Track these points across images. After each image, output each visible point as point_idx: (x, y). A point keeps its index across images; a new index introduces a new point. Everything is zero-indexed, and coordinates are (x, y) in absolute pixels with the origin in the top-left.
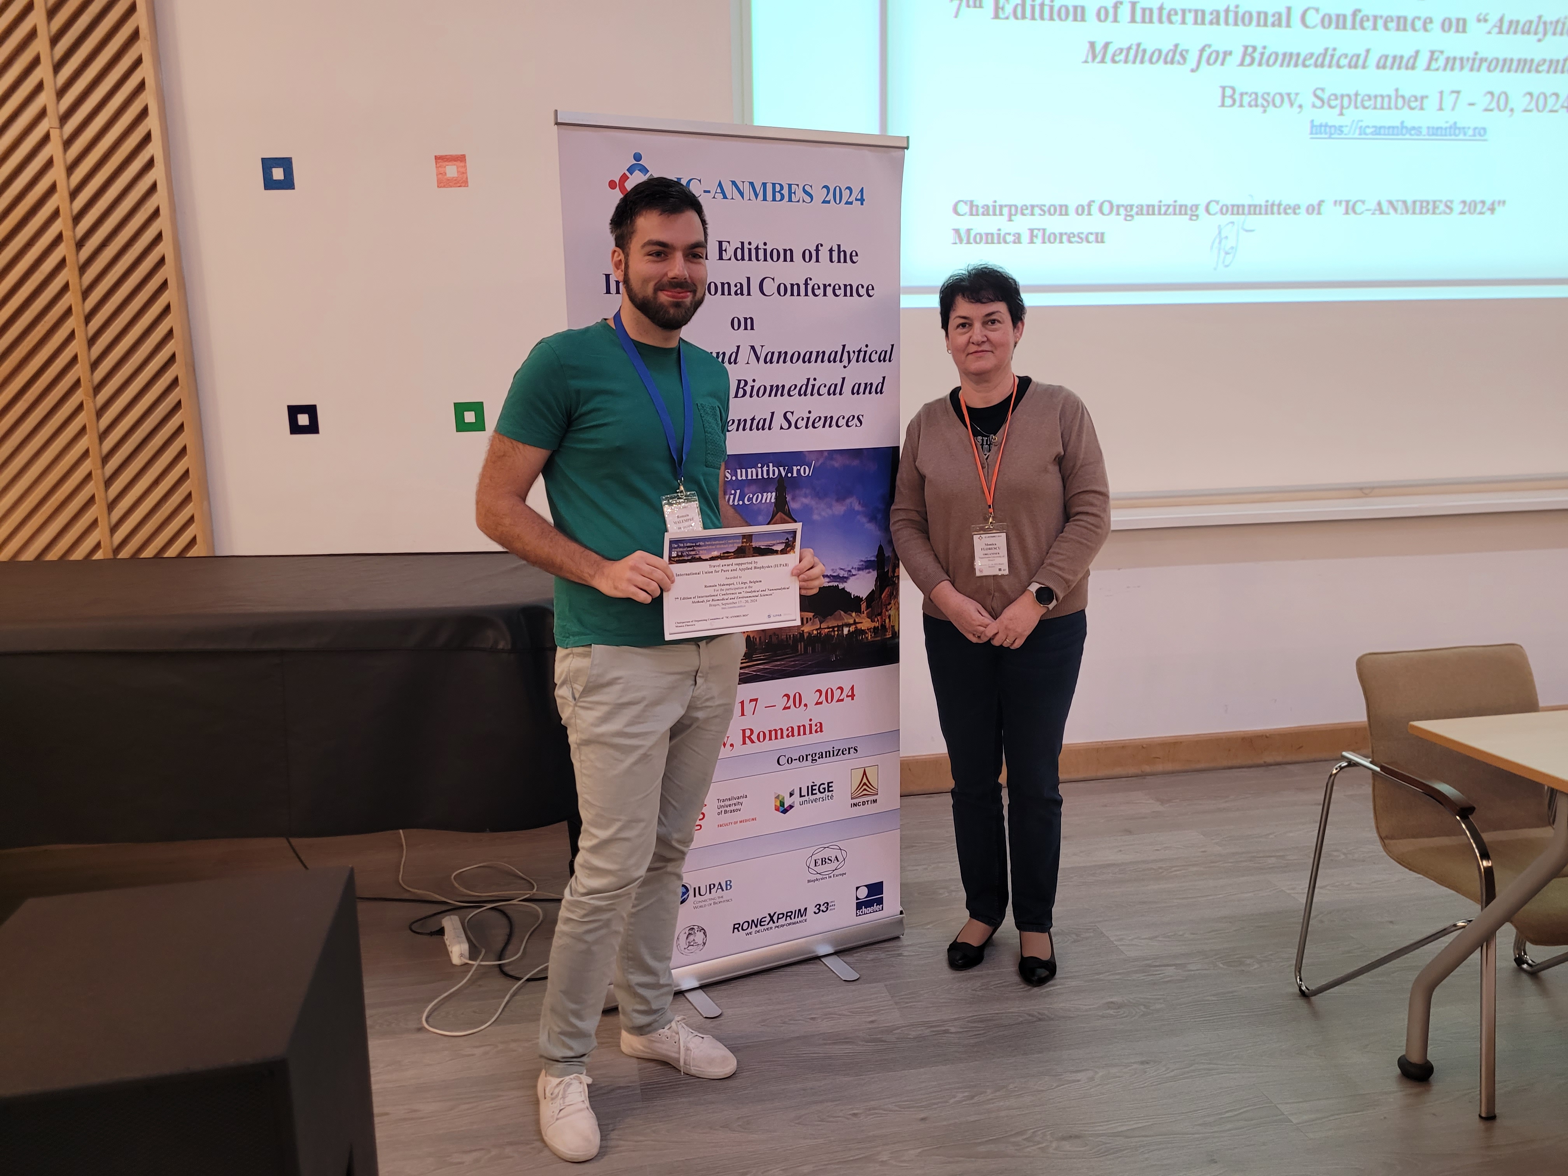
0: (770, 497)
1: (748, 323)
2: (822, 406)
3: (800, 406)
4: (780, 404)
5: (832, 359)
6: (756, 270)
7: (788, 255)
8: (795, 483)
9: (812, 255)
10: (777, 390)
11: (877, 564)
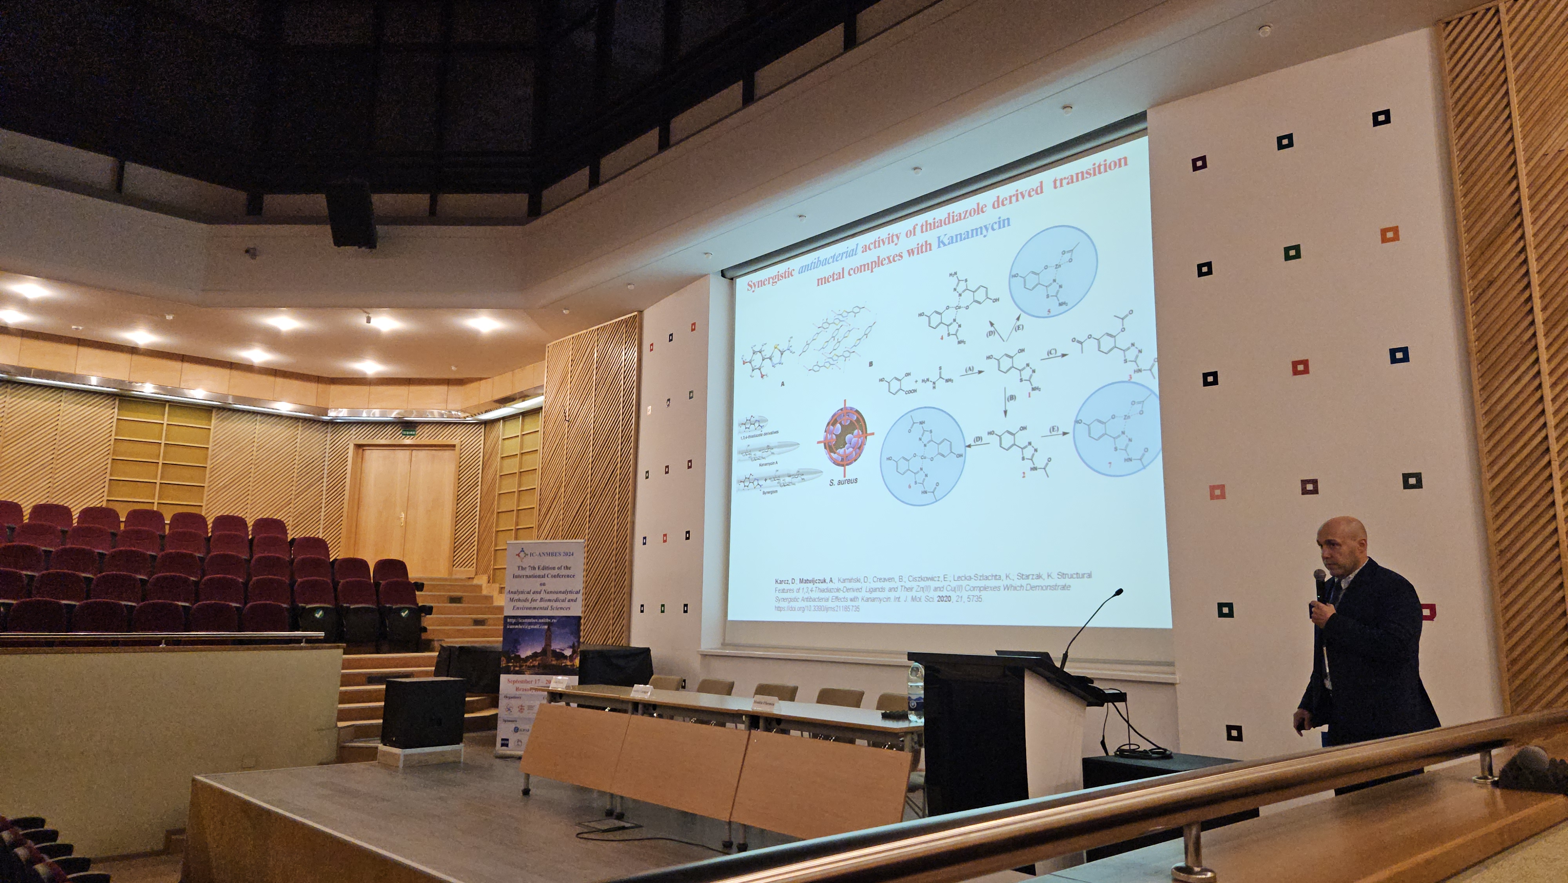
0: (546, 627)
1: (544, 584)
2: (560, 605)
3: (555, 604)
4: (550, 604)
6: (546, 572)
7: (554, 568)
8: (553, 623)
9: (559, 568)
10: (549, 600)
11: (572, 647)
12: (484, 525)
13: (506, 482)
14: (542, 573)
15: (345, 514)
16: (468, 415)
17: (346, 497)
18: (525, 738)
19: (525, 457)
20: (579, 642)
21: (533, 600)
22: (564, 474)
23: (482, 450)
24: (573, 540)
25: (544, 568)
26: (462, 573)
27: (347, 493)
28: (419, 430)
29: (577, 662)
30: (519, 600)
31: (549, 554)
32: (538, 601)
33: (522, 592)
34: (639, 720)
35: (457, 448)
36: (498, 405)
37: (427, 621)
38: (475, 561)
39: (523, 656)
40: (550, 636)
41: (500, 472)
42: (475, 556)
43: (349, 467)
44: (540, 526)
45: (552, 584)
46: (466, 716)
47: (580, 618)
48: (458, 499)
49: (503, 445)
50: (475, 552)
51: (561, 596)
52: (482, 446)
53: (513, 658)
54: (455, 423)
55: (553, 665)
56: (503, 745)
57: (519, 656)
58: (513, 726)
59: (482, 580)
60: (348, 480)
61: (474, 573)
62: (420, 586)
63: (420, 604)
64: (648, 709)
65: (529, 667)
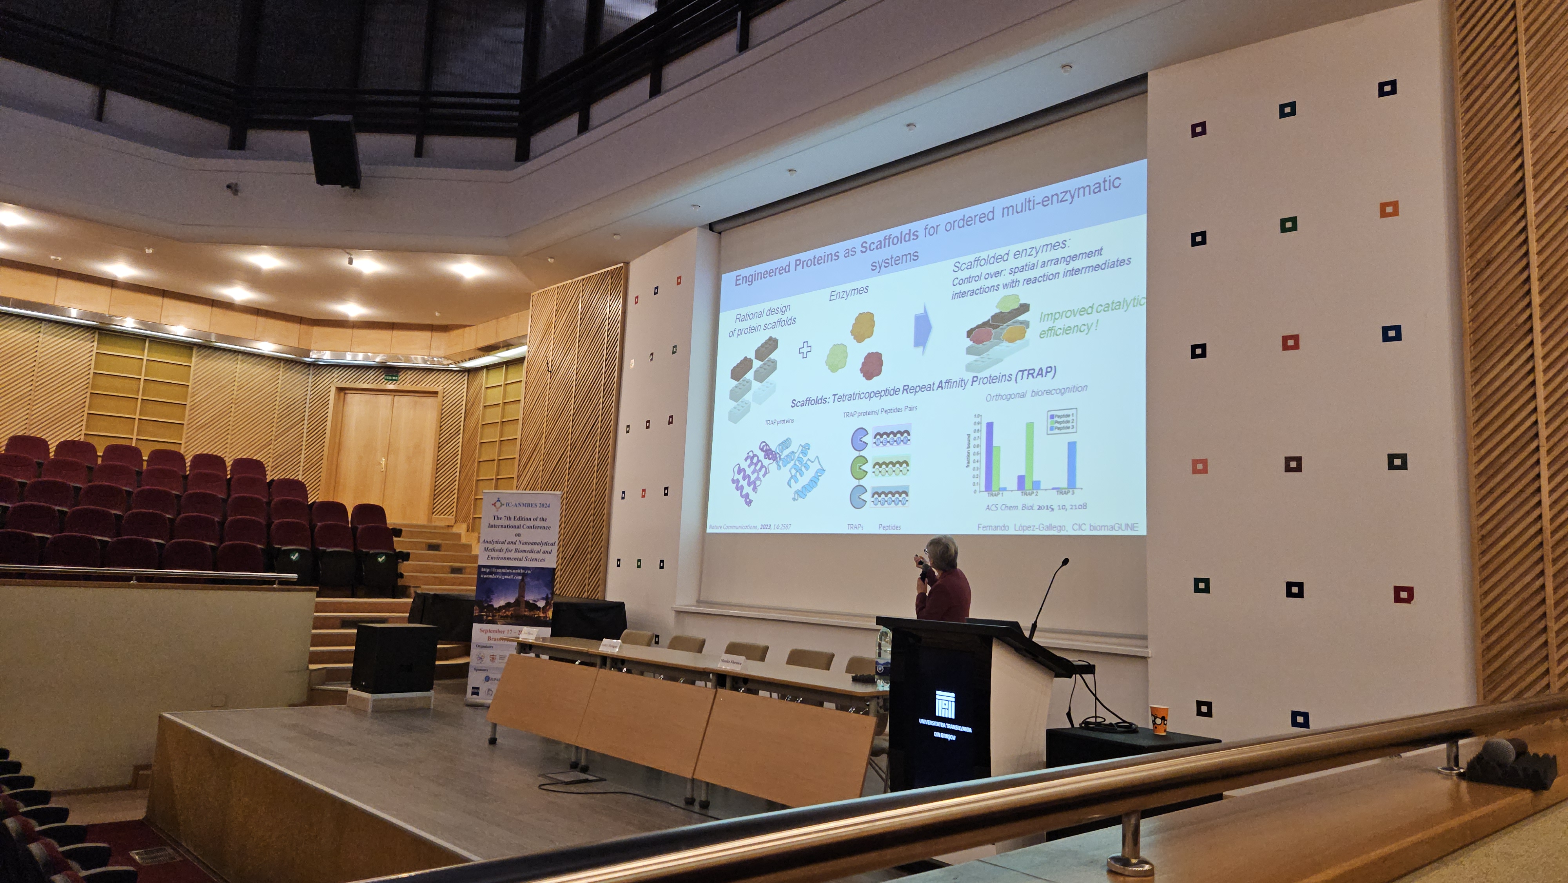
0: (520, 578)
1: (519, 535)
2: (534, 556)
3: (530, 555)
4: (525, 555)
5: (538, 544)
6: (522, 523)
7: (530, 519)
8: (528, 574)
9: (535, 519)
10: (524, 551)
11: (546, 599)
12: (464, 475)
13: (488, 430)
14: (517, 523)
15: (325, 457)
16: (451, 362)
17: (327, 440)
18: (494, 686)
19: (508, 407)
20: (553, 593)
21: (508, 550)
22: (545, 425)
23: (464, 398)
24: (552, 492)
25: (520, 519)
26: (442, 521)
27: (328, 435)
28: (402, 376)
29: (550, 614)
30: (493, 550)
31: (525, 505)
32: (513, 551)
33: (497, 542)
34: (608, 674)
35: (440, 395)
36: (481, 353)
37: (405, 567)
38: (454, 509)
39: (496, 606)
40: (524, 587)
41: (483, 420)
42: (455, 504)
43: (330, 411)
44: (519, 477)
45: (528, 535)
46: (437, 663)
47: (554, 569)
48: (440, 447)
49: (485, 395)
50: (455, 500)
51: (537, 548)
52: (465, 394)
53: (485, 608)
54: (438, 370)
55: (526, 616)
56: (473, 694)
57: (492, 606)
58: (483, 675)
59: (461, 529)
60: (329, 423)
61: (453, 521)
62: (398, 532)
63: (397, 551)
64: (616, 664)
65: (502, 617)
